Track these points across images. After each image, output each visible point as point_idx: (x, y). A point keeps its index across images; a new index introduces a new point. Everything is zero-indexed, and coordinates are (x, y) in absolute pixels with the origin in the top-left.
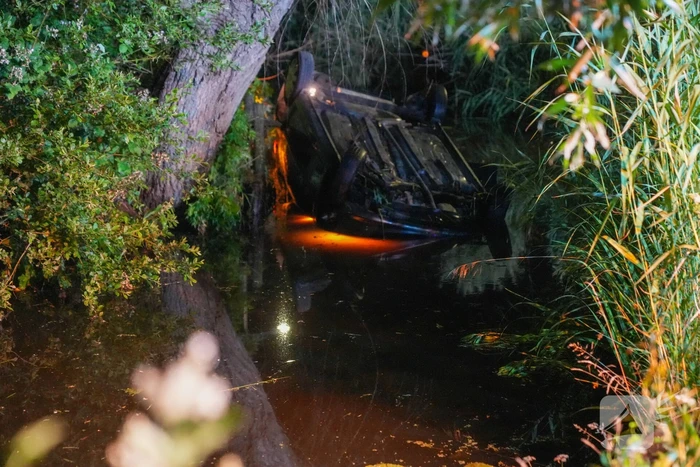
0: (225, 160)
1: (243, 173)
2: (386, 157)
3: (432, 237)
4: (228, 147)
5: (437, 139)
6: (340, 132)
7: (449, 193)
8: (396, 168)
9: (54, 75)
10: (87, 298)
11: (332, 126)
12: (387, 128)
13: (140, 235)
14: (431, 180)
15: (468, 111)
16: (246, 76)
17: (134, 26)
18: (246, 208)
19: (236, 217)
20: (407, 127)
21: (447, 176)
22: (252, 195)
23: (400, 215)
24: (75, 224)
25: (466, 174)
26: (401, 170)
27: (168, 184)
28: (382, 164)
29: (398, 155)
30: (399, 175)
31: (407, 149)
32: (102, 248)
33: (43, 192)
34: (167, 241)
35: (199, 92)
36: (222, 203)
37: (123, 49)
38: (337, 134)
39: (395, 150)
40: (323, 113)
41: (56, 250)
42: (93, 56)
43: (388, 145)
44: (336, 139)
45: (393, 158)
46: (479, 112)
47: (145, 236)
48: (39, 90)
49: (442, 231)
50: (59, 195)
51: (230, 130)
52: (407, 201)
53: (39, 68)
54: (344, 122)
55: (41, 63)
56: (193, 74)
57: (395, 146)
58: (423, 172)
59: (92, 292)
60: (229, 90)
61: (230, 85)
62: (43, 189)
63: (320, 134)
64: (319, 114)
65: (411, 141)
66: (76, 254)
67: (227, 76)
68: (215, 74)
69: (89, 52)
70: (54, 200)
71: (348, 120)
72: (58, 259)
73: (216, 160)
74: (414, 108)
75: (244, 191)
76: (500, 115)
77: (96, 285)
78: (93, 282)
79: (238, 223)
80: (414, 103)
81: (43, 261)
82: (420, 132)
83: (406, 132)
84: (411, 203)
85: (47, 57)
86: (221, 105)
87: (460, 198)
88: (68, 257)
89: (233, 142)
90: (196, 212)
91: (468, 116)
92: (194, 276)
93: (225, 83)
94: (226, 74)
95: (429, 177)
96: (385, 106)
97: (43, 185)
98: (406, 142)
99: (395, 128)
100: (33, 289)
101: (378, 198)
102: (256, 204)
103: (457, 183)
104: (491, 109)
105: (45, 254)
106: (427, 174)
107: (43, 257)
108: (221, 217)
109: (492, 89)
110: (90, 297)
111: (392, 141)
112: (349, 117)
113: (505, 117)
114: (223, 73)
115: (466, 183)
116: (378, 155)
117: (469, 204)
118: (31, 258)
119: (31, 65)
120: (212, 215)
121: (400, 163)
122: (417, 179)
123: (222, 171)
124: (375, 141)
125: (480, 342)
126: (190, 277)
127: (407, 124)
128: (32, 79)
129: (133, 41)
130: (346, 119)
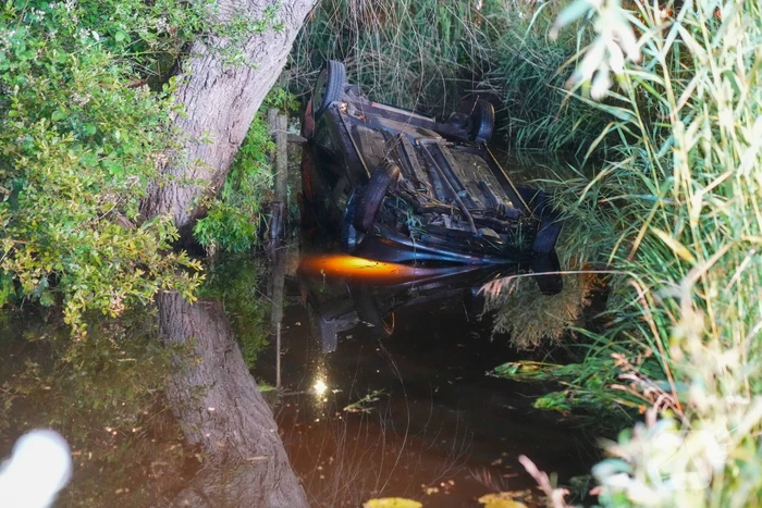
0: (240, 175)
1: (260, 191)
2: (422, 176)
3: (472, 265)
4: (244, 160)
5: (482, 160)
6: (371, 148)
7: (493, 217)
8: (433, 189)
9: (39, 64)
10: (68, 315)
11: (363, 142)
12: (425, 146)
13: (133, 246)
14: (472, 203)
15: (523, 142)
16: (264, 81)
17: (130, 7)
18: (262, 229)
19: (251, 238)
20: (448, 146)
21: (490, 199)
22: (270, 215)
23: (434, 238)
24: (57, 232)
25: (513, 197)
26: (439, 192)
27: (175, 199)
28: (417, 184)
29: (436, 175)
30: (437, 197)
31: (447, 170)
32: (88, 259)
33: (24, 196)
34: (163, 253)
35: (211, 96)
36: (235, 220)
37: (119, 37)
38: (368, 151)
39: (433, 170)
40: (354, 128)
41: (36, 260)
42: (83, 42)
43: (426, 166)
44: (367, 156)
45: (431, 180)
46: (534, 142)
47: (138, 248)
48: (20, 78)
49: (481, 257)
50: (41, 200)
51: (245, 142)
52: (444, 225)
53: (21, 54)
54: (377, 138)
55: (24, 48)
56: (205, 76)
57: (434, 165)
58: (464, 195)
59: (74, 309)
60: (243, 96)
61: (245, 89)
62: (25, 192)
63: (349, 150)
64: (349, 129)
65: (452, 161)
66: (59, 267)
67: (243, 79)
68: (230, 77)
69: (79, 37)
70: (35, 204)
71: (381, 136)
72: (37, 271)
73: (229, 175)
74: (457, 126)
75: (261, 212)
76: (558, 145)
77: (80, 301)
78: (76, 296)
79: (252, 246)
80: (456, 121)
81: (21, 273)
82: (463, 152)
83: (447, 151)
84: (448, 226)
85: (31, 42)
86: (235, 112)
87: (503, 222)
88: (49, 269)
89: (249, 154)
90: (204, 230)
91: (522, 146)
92: (194, 293)
93: (240, 87)
94: (242, 77)
95: (470, 199)
96: (424, 123)
97: (24, 188)
98: (446, 162)
99: (435, 146)
100: (10, 308)
101: (412, 220)
102: (274, 226)
103: (503, 208)
104: (547, 139)
105: (23, 265)
106: (468, 196)
107: (20, 268)
108: (234, 236)
109: (550, 116)
110: (72, 315)
111: (431, 161)
112: (382, 132)
113: (562, 147)
114: (238, 76)
115: (513, 208)
116: (414, 174)
117: (514, 230)
118: (6, 269)
119: (12, 50)
120: (223, 234)
121: (439, 185)
122: (457, 201)
123: (237, 188)
124: (410, 158)
125: (516, 372)
126: (190, 295)
127: (448, 143)
128: (13, 67)
129: (128, 25)
130: (379, 135)
